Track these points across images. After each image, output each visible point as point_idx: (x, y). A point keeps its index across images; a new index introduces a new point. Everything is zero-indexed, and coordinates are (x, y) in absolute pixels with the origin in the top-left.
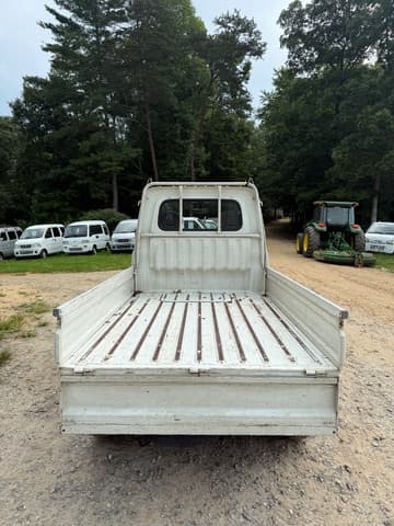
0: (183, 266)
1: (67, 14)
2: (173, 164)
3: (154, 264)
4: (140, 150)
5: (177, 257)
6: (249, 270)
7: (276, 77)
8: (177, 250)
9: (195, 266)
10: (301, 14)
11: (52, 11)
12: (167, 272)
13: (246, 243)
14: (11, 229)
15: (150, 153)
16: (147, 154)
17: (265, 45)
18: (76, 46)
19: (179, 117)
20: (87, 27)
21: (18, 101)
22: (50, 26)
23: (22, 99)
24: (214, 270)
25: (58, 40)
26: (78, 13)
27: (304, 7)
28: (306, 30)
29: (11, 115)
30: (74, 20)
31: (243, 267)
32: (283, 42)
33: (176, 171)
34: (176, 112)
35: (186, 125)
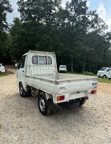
3: (34, 73)
5: (37, 71)
6: (53, 74)
7: (14, 20)
8: (37, 69)
10: (23, 3)
13: (53, 67)
17: (13, 10)
24: (46, 75)
27: (24, 2)
28: (26, 9)
31: (52, 73)
32: (19, 10)
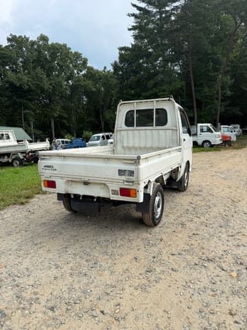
0: (137, 145)
1: (143, 5)
2: (206, 89)
3: (123, 144)
4: (184, 83)
5: (134, 140)
8: (134, 137)
9: (142, 145)
11: (134, 6)
12: (129, 148)
13: (169, 133)
14: (107, 134)
15: (190, 84)
16: (188, 85)
18: (147, 24)
19: (211, 58)
20: (155, 10)
21: (115, 62)
22: (133, 15)
23: (118, 61)
24: (152, 148)
25: (136, 23)
26: (149, 3)
29: (112, 70)
30: (147, 8)
33: (208, 94)
34: (209, 54)
35: (217, 62)
